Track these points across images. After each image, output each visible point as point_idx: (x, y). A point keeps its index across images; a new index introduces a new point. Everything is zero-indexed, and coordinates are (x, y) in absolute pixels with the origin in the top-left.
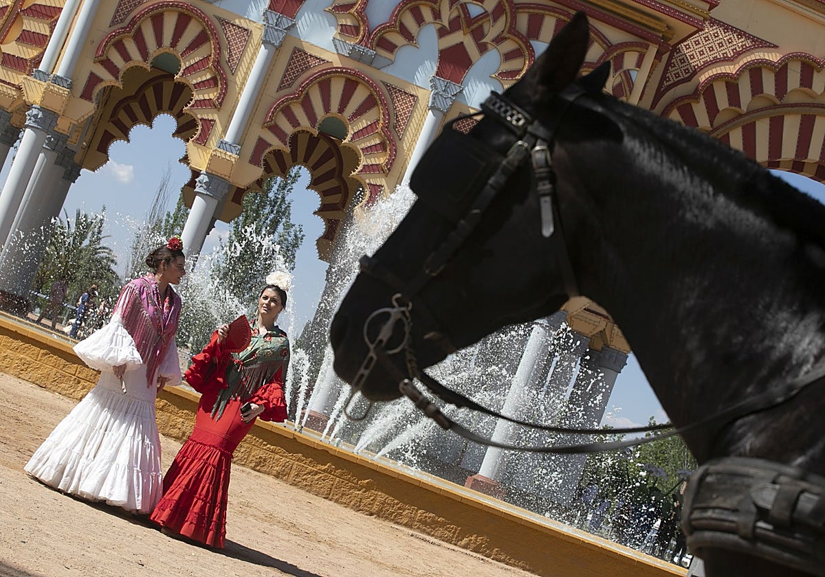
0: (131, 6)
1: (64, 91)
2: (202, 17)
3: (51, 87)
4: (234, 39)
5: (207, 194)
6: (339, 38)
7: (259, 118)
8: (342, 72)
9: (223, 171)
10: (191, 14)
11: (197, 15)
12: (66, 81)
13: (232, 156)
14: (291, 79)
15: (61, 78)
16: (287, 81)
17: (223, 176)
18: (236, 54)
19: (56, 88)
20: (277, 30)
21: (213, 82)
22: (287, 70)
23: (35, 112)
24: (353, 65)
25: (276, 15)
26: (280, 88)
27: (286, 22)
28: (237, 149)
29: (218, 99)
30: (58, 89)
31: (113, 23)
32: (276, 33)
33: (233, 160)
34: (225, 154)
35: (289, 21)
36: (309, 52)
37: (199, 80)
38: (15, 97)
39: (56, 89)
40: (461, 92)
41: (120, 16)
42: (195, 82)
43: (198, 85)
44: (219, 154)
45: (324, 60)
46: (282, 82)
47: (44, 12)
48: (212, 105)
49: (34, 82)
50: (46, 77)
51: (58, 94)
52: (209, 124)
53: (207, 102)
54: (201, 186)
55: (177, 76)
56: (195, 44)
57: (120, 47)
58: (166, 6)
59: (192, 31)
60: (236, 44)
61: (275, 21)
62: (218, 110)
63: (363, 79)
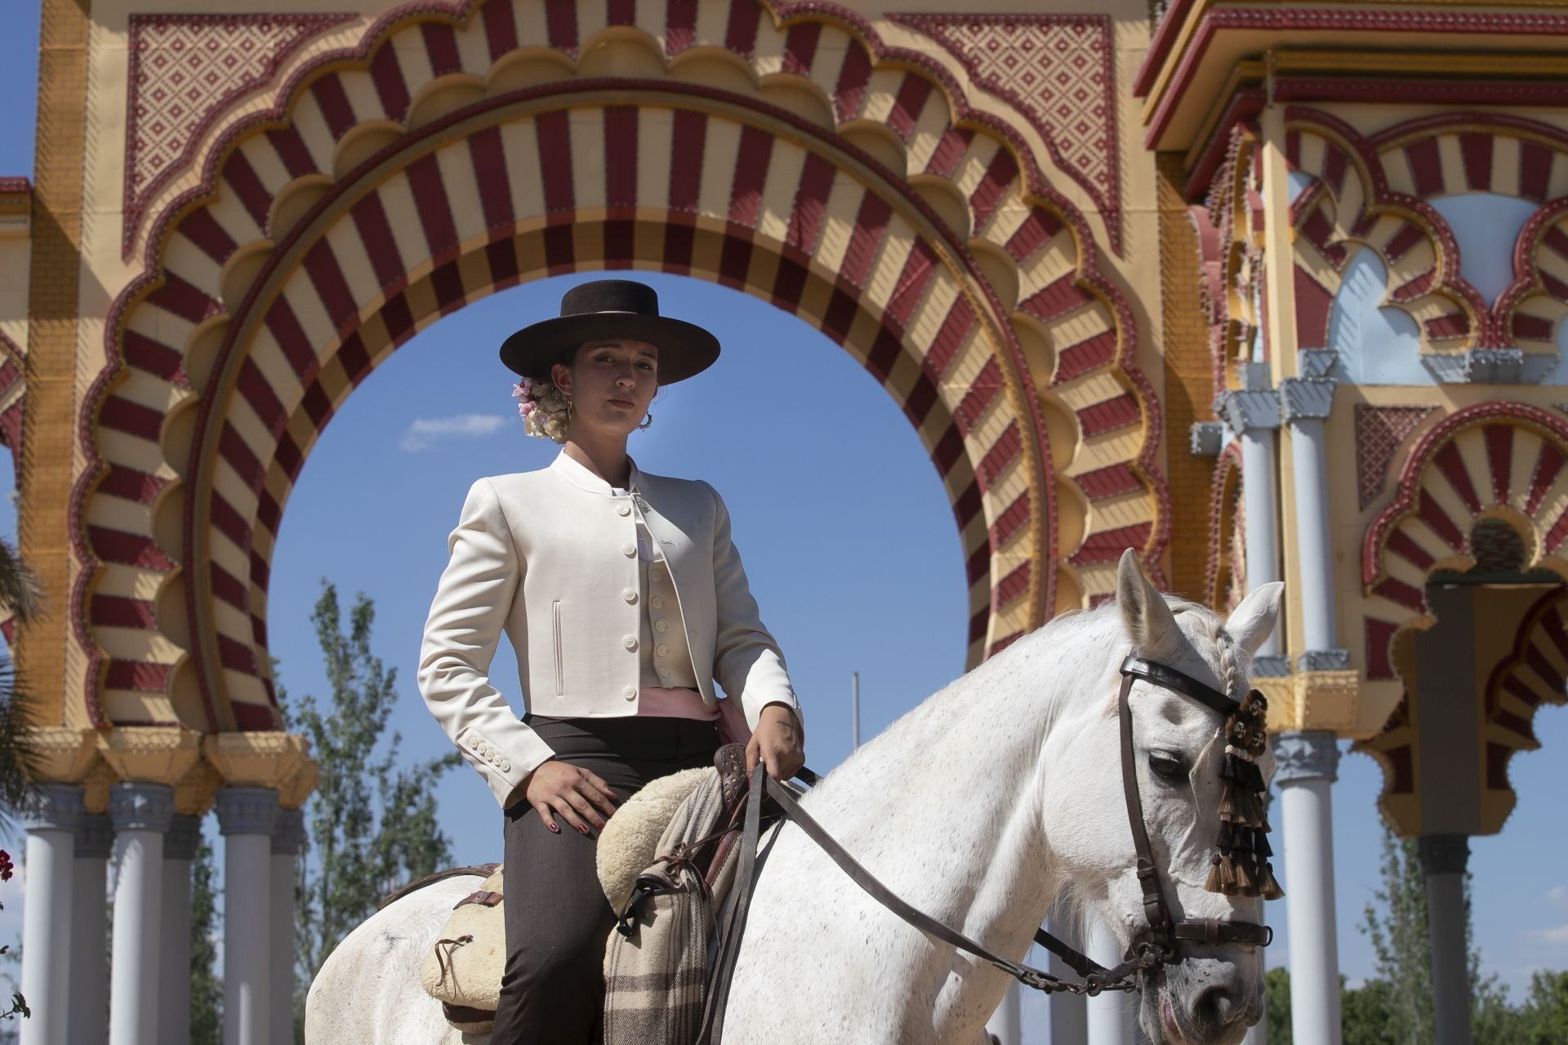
0: (1383, 452)
1: (1347, 677)
2: (1534, 419)
3: (1319, 681)
12: (1337, 655)
15: (1325, 654)
19: (1329, 678)
23: (1292, 747)
30: (1334, 678)
31: (1364, 501)
39: (1330, 681)
41: (1371, 480)
49: (1274, 685)
50: (1277, 664)
51: (1338, 688)
55: (1536, 558)
56: (1544, 478)
57: (1400, 543)
58: (1457, 423)
59: (1525, 453)
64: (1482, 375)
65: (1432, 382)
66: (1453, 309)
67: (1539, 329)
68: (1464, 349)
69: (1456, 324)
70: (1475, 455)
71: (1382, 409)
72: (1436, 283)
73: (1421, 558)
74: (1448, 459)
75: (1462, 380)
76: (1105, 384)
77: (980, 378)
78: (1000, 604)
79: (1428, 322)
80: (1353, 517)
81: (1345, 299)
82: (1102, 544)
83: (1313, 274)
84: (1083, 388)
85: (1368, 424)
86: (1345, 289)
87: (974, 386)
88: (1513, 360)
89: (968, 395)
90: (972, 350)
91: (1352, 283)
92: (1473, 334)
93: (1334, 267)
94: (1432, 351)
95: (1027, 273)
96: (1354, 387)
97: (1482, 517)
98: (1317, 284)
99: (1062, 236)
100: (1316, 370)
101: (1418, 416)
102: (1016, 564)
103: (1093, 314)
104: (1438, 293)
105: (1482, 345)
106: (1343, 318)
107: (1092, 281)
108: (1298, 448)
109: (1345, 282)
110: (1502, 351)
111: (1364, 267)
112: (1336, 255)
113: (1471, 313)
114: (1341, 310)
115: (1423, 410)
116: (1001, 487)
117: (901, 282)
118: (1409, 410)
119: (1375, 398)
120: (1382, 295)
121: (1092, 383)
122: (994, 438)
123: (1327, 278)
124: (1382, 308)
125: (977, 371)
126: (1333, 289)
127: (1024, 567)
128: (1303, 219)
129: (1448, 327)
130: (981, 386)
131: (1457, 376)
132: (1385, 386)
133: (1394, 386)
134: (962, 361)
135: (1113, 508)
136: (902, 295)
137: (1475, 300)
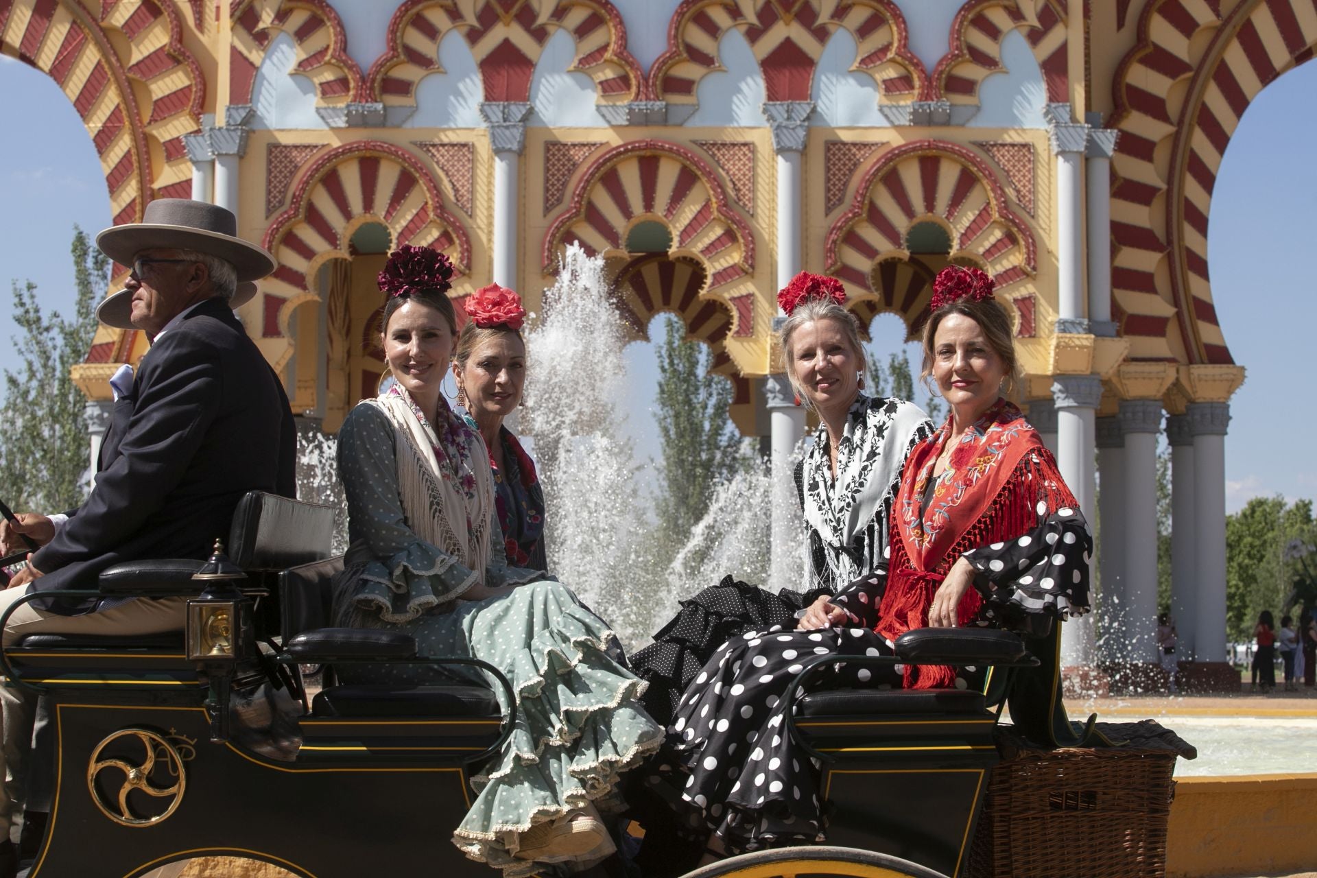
0: (285, 177)
2: (394, 153)
4: (453, 165)
6: (603, 102)
7: (535, 265)
8: (627, 151)
10: (375, 154)
11: (385, 152)
14: (558, 190)
16: (553, 195)
18: (463, 186)
20: (507, 127)
21: (446, 239)
22: (547, 180)
24: (641, 135)
25: (498, 106)
26: (547, 210)
27: (517, 111)
31: (269, 212)
32: (507, 132)
36: (569, 140)
40: (814, 110)
41: (275, 197)
45: (594, 145)
46: (547, 200)
56: (399, 194)
57: (292, 242)
58: (340, 153)
59: (388, 177)
60: (458, 171)
61: (500, 115)
62: (469, 276)
63: (662, 148)
68: (345, 104)
72: (328, 56)
73: (306, 252)
76: (185, 123)
77: (109, 119)
78: (113, 276)
81: (267, 70)
83: (245, 52)
84: (170, 126)
85: (276, 157)
86: (268, 62)
87: (105, 126)
88: (376, 110)
89: (100, 132)
90: (106, 100)
91: (275, 59)
92: (352, 93)
94: (325, 105)
95: (137, 46)
96: (269, 131)
98: (246, 59)
99: (160, 19)
100: (235, 120)
101: (312, 151)
103: (180, 74)
105: (355, 101)
106: (265, 83)
107: (175, 51)
108: (220, 170)
109: (268, 56)
110: (369, 105)
111: (284, 47)
112: (261, 38)
114: (264, 78)
115: (316, 147)
116: (120, 195)
117: (60, 52)
118: (306, 147)
119: (285, 139)
120: (292, 65)
121: (176, 123)
122: (117, 160)
123: (255, 56)
124: (291, 75)
125: (108, 113)
126: (257, 62)
128: (238, 13)
129: (336, 88)
130: (109, 125)
131: (341, 122)
132: (290, 130)
133: (296, 130)
134: (99, 108)
136: (60, 62)
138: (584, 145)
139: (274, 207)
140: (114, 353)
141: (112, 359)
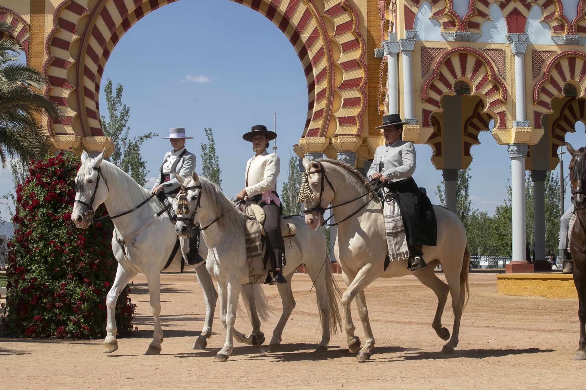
0: (429, 61)
1: (416, 127)
2: (474, 52)
3: (408, 127)
4: (497, 58)
5: (520, 157)
6: (554, 35)
7: (530, 100)
8: (566, 55)
9: (525, 139)
10: (467, 52)
11: (471, 52)
12: (414, 120)
13: (528, 129)
14: (538, 70)
15: (411, 119)
17: (526, 142)
18: (501, 67)
20: (521, 44)
21: (496, 88)
22: (533, 65)
25: (516, 35)
26: (534, 78)
27: (523, 37)
28: (528, 123)
29: (504, 97)
30: (412, 126)
31: (423, 75)
32: (521, 46)
33: (530, 130)
34: (524, 128)
35: (525, 36)
36: (542, 50)
37: (486, 90)
38: (357, 141)
39: (411, 127)
41: (425, 69)
42: (484, 92)
43: (487, 94)
44: (520, 130)
45: (551, 52)
46: (534, 74)
47: (351, 84)
48: (500, 102)
51: (414, 130)
52: (502, 115)
53: (497, 102)
54: (514, 153)
55: (473, 93)
56: (476, 69)
57: (433, 88)
58: (451, 53)
59: (471, 62)
60: (499, 60)
61: (517, 39)
62: (505, 104)
63: (579, 54)
64: (459, 39)
65: (444, 41)
66: (451, 19)
67: (476, 26)
68: (454, 31)
69: (452, 24)
70: (456, 62)
71: (429, 48)
72: (446, 12)
73: (439, 92)
74: (448, 63)
75: (453, 40)
76: (350, 36)
77: (312, 33)
78: (317, 100)
79: (443, 23)
80: (420, 80)
81: (419, 16)
82: (348, 84)
83: (410, 8)
84: (343, 37)
85: (425, 52)
86: (419, 12)
87: (311, 36)
88: (468, 35)
89: (309, 38)
90: (310, 25)
91: (422, 11)
92: (456, 27)
93: (416, 6)
94: (445, 32)
95: (327, 3)
96: (421, 41)
97: (457, 80)
98: (411, 11)
100: (410, 36)
101: (440, 50)
102: (322, 89)
103: (346, 15)
104: (447, 14)
105: (459, 30)
106: (419, 21)
107: (346, 5)
108: (404, 59)
109: (419, 10)
110: (465, 32)
111: (425, 6)
113: (456, 21)
114: (418, 19)
116: (318, 66)
117: (289, 4)
118: (437, 49)
119: (427, 45)
120: (430, 14)
121: (346, 36)
122: (316, 51)
123: (414, 9)
124: (430, 18)
125: (311, 31)
126: (416, 13)
127: (325, 89)
129: (449, 25)
130: (313, 35)
131: (451, 39)
132: (430, 41)
133: (433, 41)
134: (307, 28)
135: (351, 73)
136: (290, 8)
137: (457, 17)
138: (547, 52)
139: (425, 73)
140: (319, 133)
141: (319, 136)
